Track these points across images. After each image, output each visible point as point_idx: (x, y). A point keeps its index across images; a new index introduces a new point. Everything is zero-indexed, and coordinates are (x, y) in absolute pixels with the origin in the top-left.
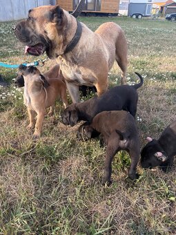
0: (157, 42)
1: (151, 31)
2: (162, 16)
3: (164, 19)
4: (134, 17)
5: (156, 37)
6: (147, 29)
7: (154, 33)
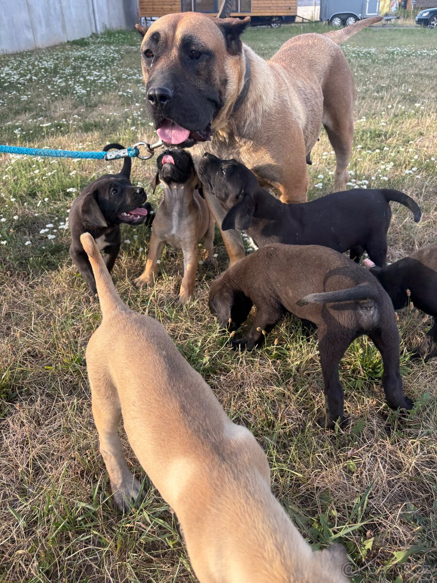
0: (403, 80)
1: (385, 56)
2: (407, 17)
3: (411, 23)
4: (337, 22)
5: (398, 69)
6: (373, 50)
7: (393, 60)
